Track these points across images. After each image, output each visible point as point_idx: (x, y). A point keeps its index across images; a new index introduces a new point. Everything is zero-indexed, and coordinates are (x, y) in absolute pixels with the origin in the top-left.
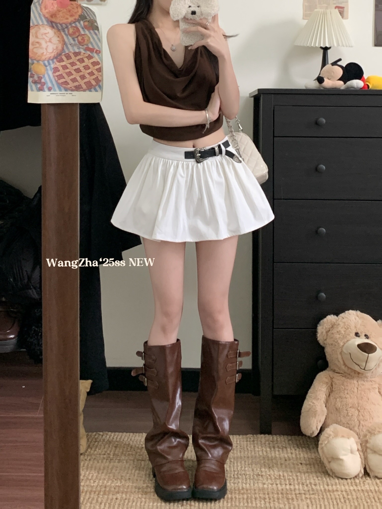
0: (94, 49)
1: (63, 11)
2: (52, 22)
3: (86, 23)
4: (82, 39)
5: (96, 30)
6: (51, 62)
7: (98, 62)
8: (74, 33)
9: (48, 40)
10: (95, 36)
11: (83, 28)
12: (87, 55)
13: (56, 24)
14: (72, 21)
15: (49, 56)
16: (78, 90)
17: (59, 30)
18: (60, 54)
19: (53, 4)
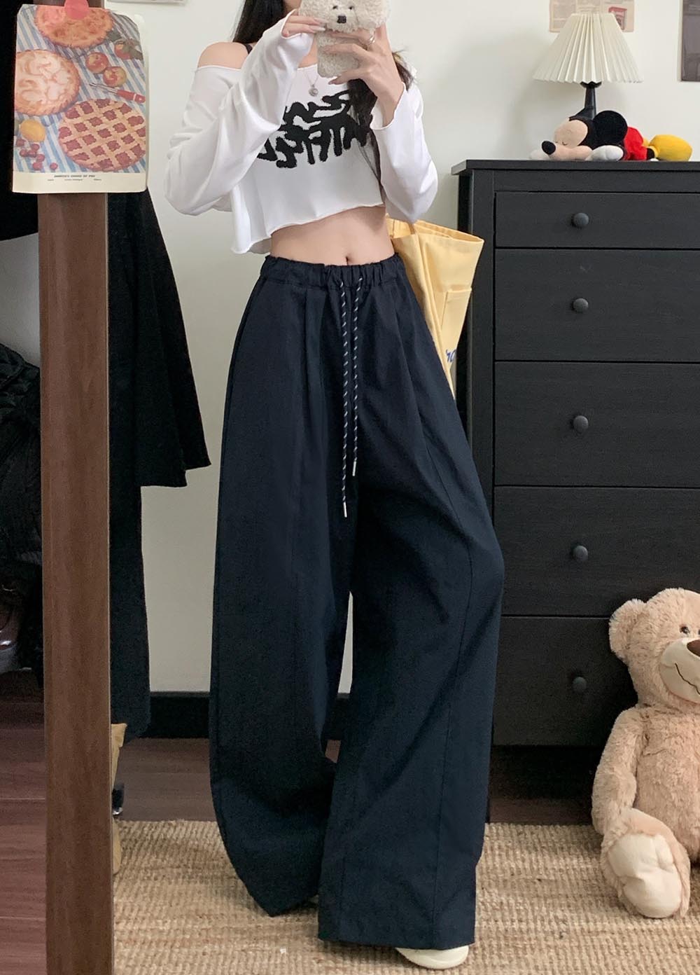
0: (134, 94)
1: (76, 24)
2: (56, 44)
3: (120, 47)
4: (111, 76)
5: (137, 59)
6: (55, 117)
7: (140, 117)
8: (98, 64)
9: (49, 78)
10: (135, 70)
11: (112, 55)
12: (120, 106)
13: (64, 47)
14: (93, 42)
15: (53, 106)
16: (106, 169)
17: (69, 59)
18: (73, 104)
19: (57, 11)
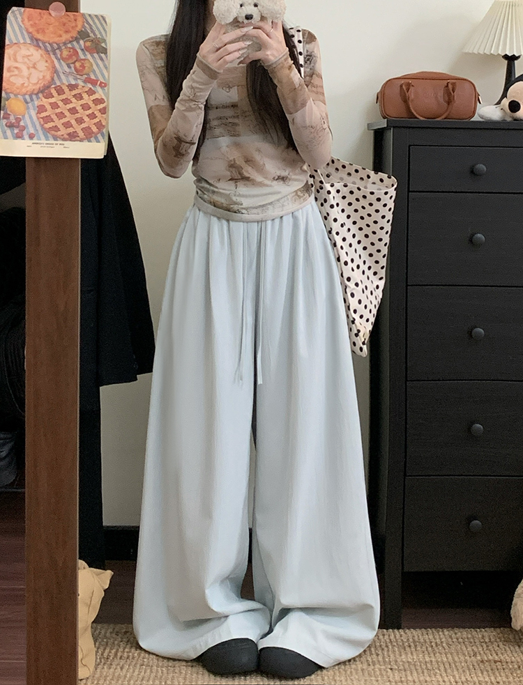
0: (98, 81)
1: (54, 24)
2: (37, 40)
3: (88, 44)
4: (80, 66)
5: (102, 53)
6: (34, 97)
7: (103, 99)
8: (70, 57)
9: (31, 66)
10: (100, 62)
11: (82, 50)
12: (87, 90)
13: (44, 43)
14: (67, 40)
15: (34, 87)
16: (73, 139)
17: (47, 52)
18: (49, 87)
19: (40, 13)
